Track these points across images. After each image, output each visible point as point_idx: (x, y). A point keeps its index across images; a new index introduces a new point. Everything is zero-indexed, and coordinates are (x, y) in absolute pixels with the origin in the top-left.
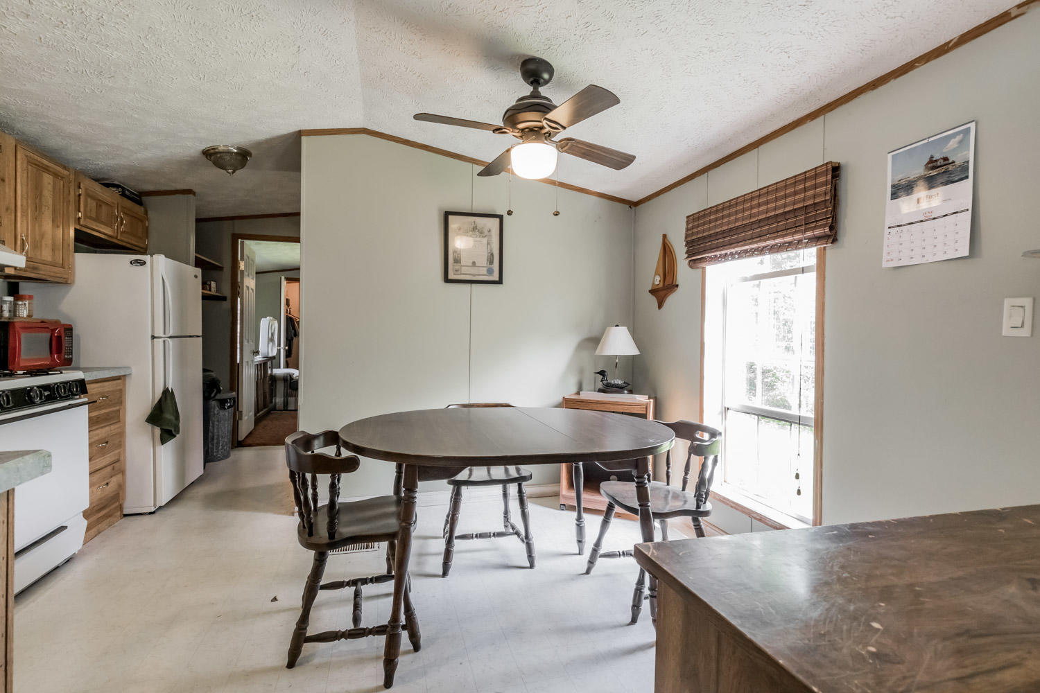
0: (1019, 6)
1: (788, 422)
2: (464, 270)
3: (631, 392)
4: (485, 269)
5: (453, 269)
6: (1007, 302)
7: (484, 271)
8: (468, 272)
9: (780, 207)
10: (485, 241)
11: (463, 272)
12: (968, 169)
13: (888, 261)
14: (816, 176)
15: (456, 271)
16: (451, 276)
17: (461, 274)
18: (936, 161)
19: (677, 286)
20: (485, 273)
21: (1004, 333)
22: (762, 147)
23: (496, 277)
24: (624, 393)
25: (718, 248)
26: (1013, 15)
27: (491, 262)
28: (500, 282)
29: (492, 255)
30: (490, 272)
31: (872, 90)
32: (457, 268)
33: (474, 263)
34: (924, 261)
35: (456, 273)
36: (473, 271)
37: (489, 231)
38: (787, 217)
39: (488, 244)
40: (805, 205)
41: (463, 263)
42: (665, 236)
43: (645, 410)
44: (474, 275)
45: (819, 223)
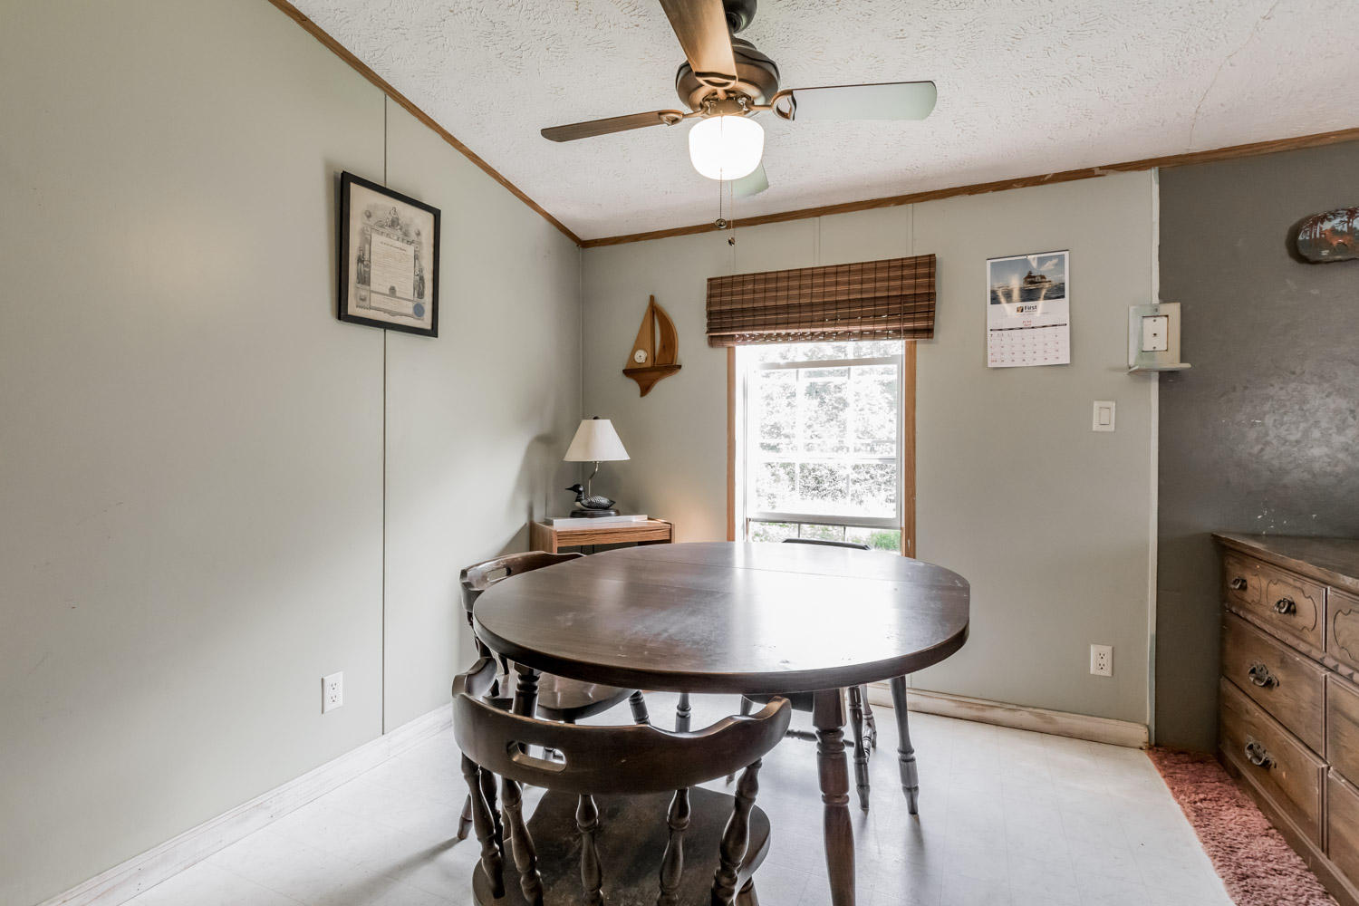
0: (1101, 168)
1: (841, 525)
2: (376, 300)
3: (618, 513)
4: (411, 305)
5: (356, 295)
6: (1096, 405)
7: (409, 308)
8: (382, 306)
9: (867, 291)
10: (410, 250)
11: (373, 305)
12: (1064, 290)
13: (993, 361)
14: (916, 266)
15: (364, 300)
16: (353, 310)
17: (370, 308)
18: (1034, 277)
19: (680, 367)
20: (411, 311)
21: (1094, 428)
22: (824, 218)
23: (426, 323)
24: (610, 515)
25: (777, 324)
26: (1096, 173)
27: (421, 295)
28: (433, 332)
29: (422, 279)
30: (419, 311)
31: (969, 194)
32: (363, 293)
33: (392, 289)
34: (1024, 364)
35: (362, 303)
36: (391, 304)
37: (418, 234)
38: (878, 303)
39: (416, 258)
40: (904, 293)
41: (374, 286)
42: (652, 298)
43: (668, 534)
44: (393, 314)
45: (917, 316)
